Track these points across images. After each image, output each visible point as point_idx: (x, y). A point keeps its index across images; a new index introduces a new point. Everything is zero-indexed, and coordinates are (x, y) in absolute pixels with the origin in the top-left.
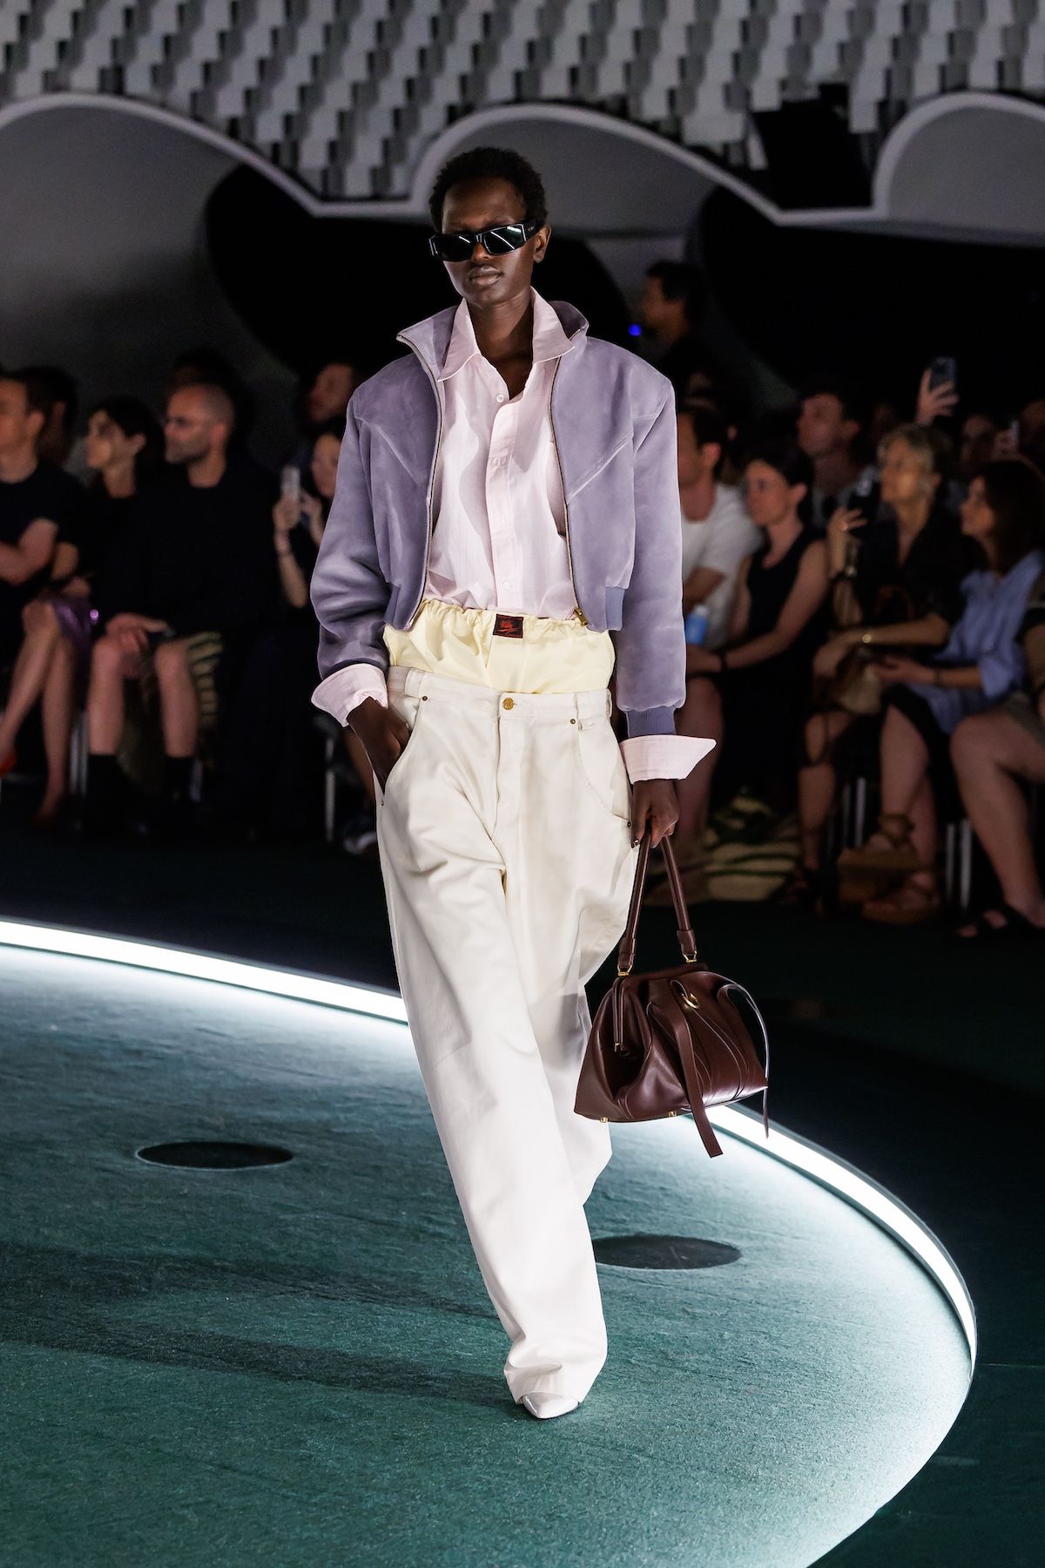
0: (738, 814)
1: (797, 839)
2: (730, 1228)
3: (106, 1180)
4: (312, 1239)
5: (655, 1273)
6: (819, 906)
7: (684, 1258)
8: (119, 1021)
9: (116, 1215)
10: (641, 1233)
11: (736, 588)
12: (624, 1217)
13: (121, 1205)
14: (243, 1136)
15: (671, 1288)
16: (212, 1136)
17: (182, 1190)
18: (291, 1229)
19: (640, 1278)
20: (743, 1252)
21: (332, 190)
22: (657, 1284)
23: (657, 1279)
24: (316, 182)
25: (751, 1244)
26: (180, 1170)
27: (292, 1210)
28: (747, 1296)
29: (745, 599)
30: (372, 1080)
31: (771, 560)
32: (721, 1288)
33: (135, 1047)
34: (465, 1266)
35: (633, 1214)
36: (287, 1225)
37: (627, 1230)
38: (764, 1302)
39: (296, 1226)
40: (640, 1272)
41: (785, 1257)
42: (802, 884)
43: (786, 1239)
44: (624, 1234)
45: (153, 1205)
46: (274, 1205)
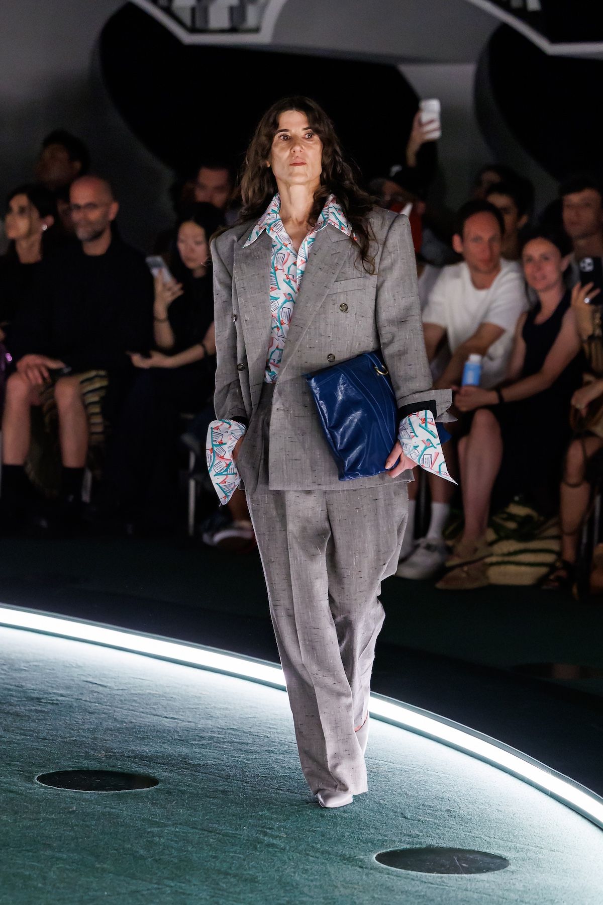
0: (512, 517)
1: (559, 537)
2: (502, 842)
3: (12, 799)
4: (172, 847)
5: (442, 877)
6: (575, 590)
7: (464, 865)
8: (24, 674)
9: (19, 826)
10: (430, 845)
11: (514, 340)
12: (418, 833)
13: (24, 818)
14: (119, 766)
15: (454, 888)
16: (95, 766)
17: (72, 807)
18: (157, 839)
19: (430, 881)
20: (510, 862)
21: (199, 24)
22: (443, 886)
23: (443, 882)
24: (187, 18)
25: (517, 855)
26: (70, 792)
27: (158, 824)
28: (513, 896)
29: (521, 345)
30: (222, 723)
31: (541, 318)
32: (493, 889)
33: (36, 695)
34: (292, 870)
35: (424, 830)
36: (153, 836)
37: (420, 843)
38: (527, 900)
39: (160, 837)
40: (430, 876)
41: (544, 866)
42: (562, 573)
43: (544, 851)
44: (418, 846)
45: (49, 819)
46: (144, 820)
